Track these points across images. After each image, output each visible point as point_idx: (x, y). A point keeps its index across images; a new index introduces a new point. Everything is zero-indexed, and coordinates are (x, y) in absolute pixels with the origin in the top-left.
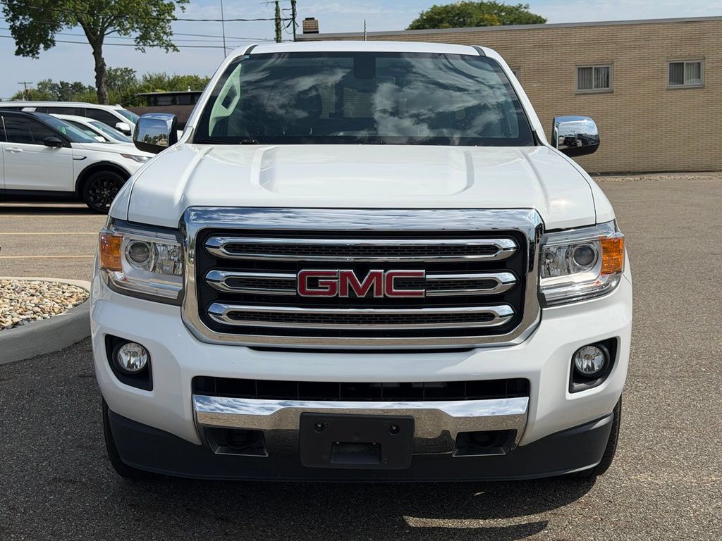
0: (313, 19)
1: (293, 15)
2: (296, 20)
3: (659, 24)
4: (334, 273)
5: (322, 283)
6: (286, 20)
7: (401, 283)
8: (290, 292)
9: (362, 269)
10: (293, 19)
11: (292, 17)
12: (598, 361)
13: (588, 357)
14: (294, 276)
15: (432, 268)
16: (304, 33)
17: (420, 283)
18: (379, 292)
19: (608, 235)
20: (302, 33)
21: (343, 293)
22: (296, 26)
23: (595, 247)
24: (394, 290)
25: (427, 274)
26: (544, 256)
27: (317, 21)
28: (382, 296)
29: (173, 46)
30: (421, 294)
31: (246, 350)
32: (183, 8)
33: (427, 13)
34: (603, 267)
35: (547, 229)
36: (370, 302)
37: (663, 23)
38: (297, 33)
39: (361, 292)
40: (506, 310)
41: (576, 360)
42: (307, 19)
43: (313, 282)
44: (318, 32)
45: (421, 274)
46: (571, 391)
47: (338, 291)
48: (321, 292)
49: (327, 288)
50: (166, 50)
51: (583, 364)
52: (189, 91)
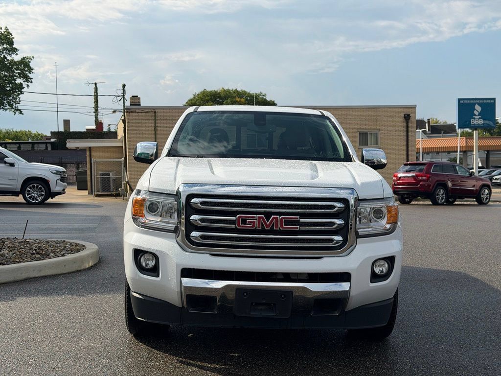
0: (137, 96)
1: (124, 93)
2: (125, 96)
3: (352, 108)
4: (255, 217)
5: (248, 222)
6: (118, 96)
7: (288, 222)
8: (232, 226)
9: (268, 215)
10: (124, 96)
11: (122, 95)
12: (385, 268)
13: (380, 266)
14: (234, 218)
15: (303, 215)
16: (131, 105)
17: (297, 223)
18: (276, 227)
19: (390, 204)
20: (129, 105)
21: (259, 227)
22: (125, 101)
23: (383, 209)
24: (284, 226)
25: (300, 218)
26: (358, 214)
27: (140, 98)
28: (278, 229)
29: (20, 110)
30: (297, 228)
31: (208, 255)
32: (28, 86)
33: (198, 95)
34: (388, 220)
35: (359, 198)
36: (271, 232)
37: (355, 108)
38: (125, 105)
39: (268, 226)
40: (339, 238)
41: (374, 267)
42: (133, 96)
43: (244, 221)
44: (140, 105)
45: (298, 218)
46: (371, 282)
47: (257, 225)
48: (248, 226)
49: (251, 224)
50: (13, 113)
51: (377, 270)
52: (30, 141)
